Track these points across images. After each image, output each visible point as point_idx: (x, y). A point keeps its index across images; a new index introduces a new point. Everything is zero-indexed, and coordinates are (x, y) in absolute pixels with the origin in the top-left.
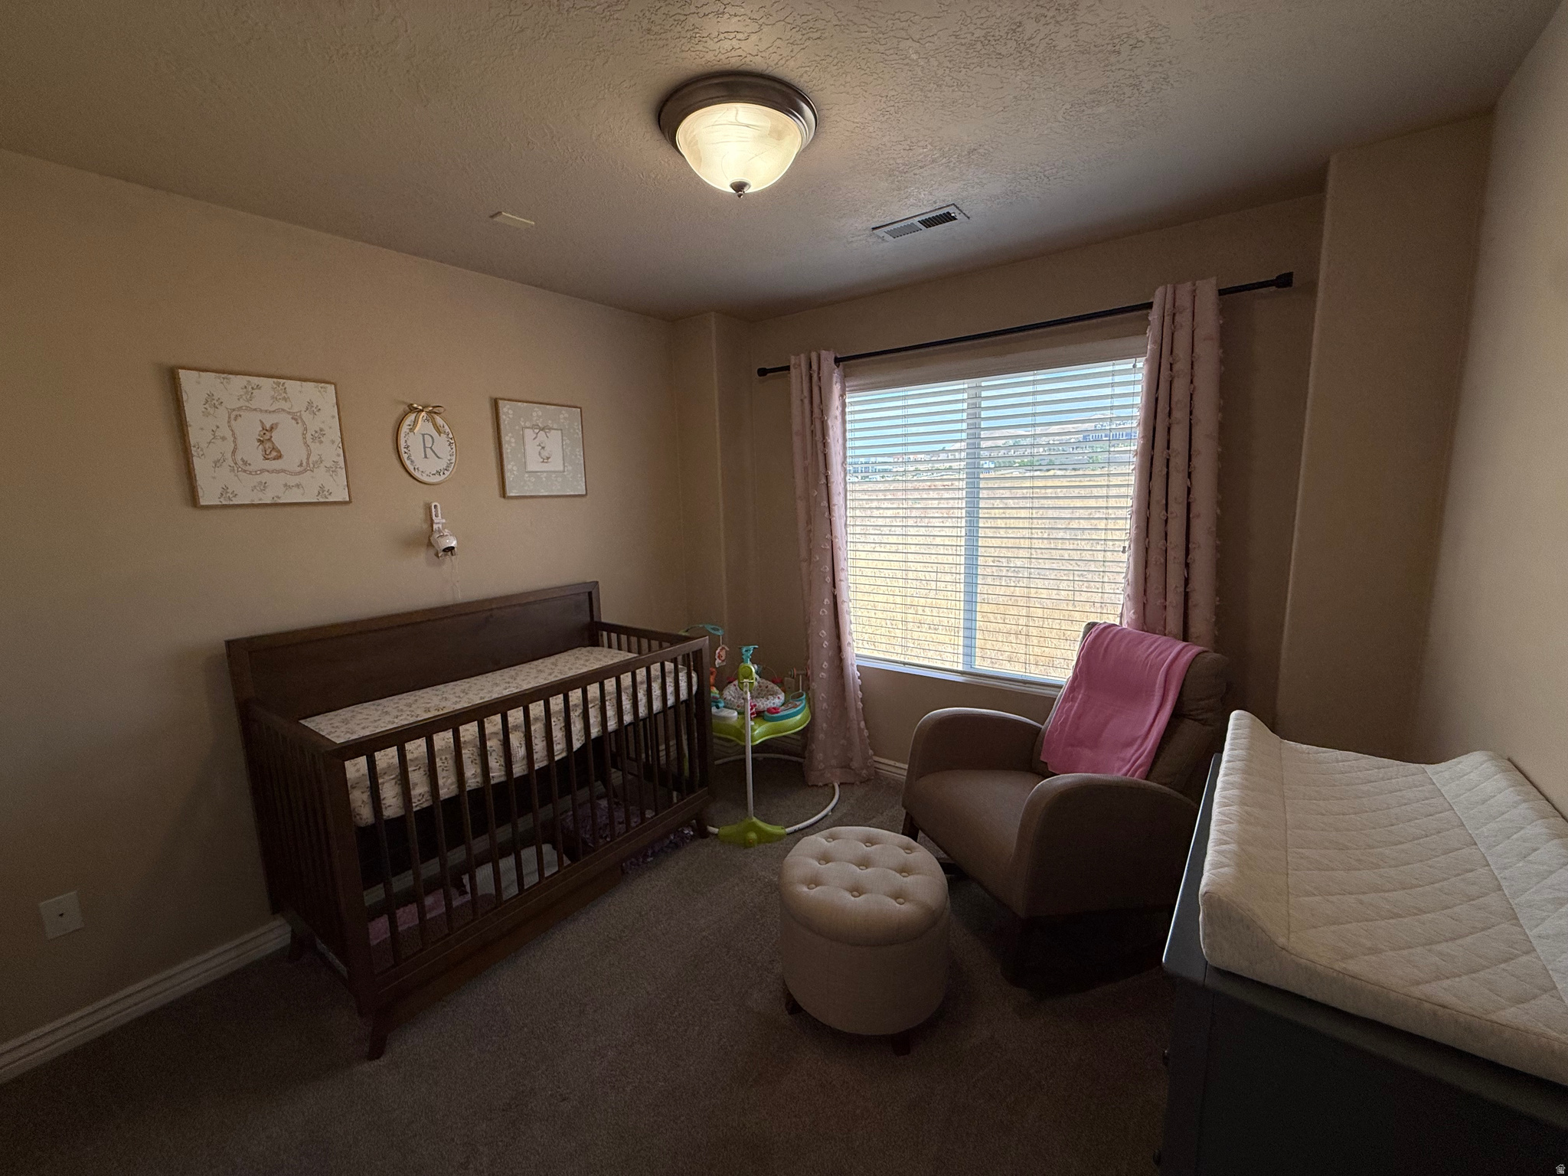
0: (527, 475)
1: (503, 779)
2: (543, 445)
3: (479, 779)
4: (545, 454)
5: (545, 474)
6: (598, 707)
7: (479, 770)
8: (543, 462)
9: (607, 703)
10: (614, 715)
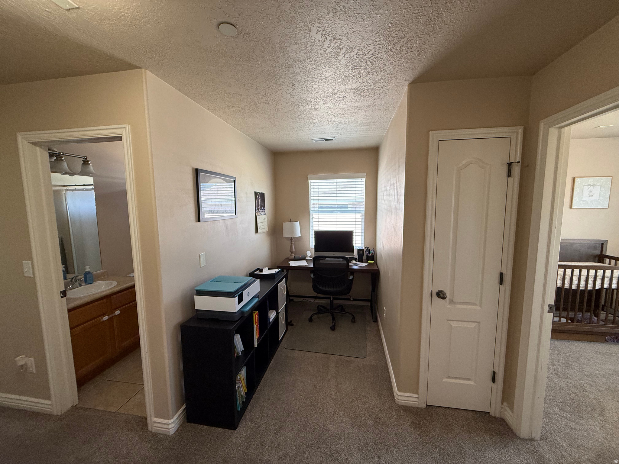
0: (582, 201)
1: (568, 288)
2: (591, 191)
3: (561, 285)
4: (591, 194)
5: (590, 201)
6: (609, 278)
7: (561, 283)
8: (590, 197)
9: (613, 279)
10: (616, 283)
